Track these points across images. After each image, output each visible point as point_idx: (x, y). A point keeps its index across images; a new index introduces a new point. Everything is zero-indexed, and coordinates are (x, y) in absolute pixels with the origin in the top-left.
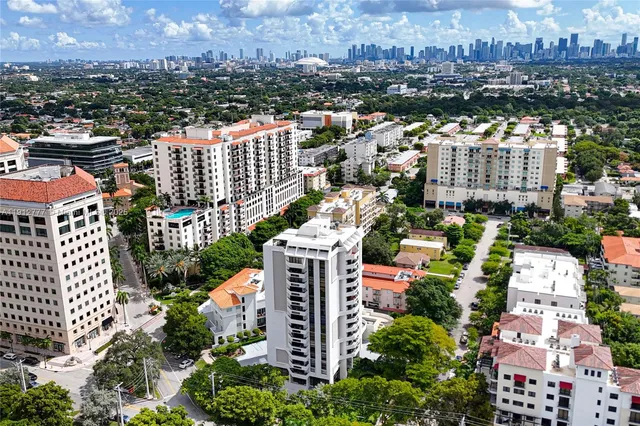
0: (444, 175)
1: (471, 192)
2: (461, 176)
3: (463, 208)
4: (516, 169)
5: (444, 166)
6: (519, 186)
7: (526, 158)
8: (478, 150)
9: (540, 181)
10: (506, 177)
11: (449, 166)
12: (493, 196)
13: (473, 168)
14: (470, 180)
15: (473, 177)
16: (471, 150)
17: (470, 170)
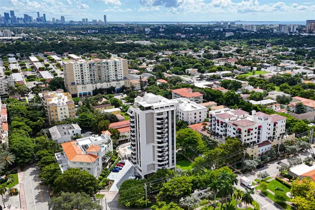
0: (78, 79)
1: (94, 85)
2: (87, 79)
3: (92, 94)
4: (112, 71)
5: (77, 75)
6: (114, 79)
7: (115, 66)
8: (93, 65)
9: (122, 75)
10: (108, 76)
11: (80, 74)
12: (105, 85)
13: (92, 74)
14: (91, 80)
15: (93, 78)
16: (90, 65)
17: (91, 75)
